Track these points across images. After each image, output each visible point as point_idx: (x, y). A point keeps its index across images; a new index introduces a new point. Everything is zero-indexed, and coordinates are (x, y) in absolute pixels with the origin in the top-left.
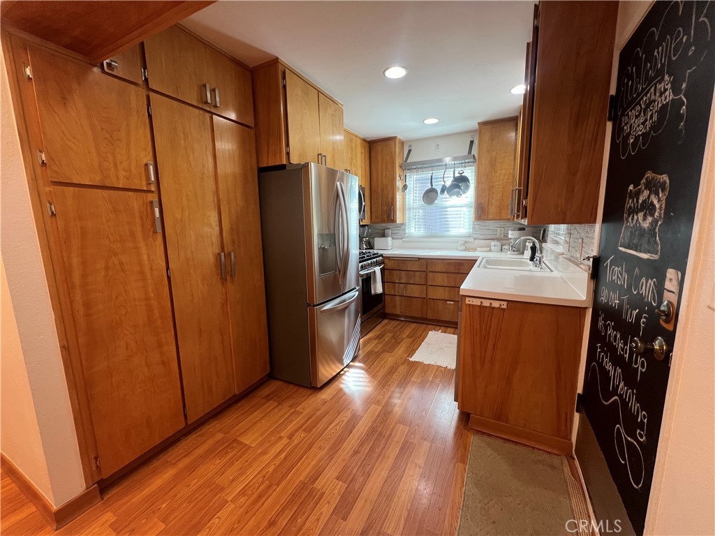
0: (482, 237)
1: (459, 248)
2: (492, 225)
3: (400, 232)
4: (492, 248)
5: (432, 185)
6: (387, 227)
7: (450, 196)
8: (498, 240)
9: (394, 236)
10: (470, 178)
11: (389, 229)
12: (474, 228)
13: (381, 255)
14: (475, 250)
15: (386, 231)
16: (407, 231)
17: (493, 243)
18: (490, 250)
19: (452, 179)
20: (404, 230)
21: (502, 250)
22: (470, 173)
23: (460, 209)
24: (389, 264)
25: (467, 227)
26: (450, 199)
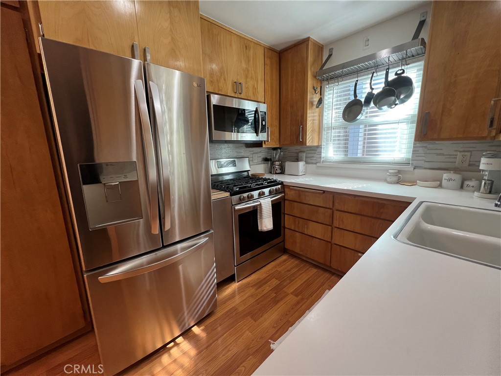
0: (427, 165)
1: (388, 179)
2: (447, 148)
3: (315, 155)
4: (444, 182)
5: (355, 95)
6: (302, 150)
7: (380, 108)
8: (456, 170)
9: (309, 160)
10: (414, 81)
11: (304, 152)
12: (414, 152)
13: (282, 183)
14: (413, 183)
15: (300, 154)
16: (323, 155)
17: (446, 176)
18: (440, 186)
19: (383, 85)
20: (320, 153)
21: (462, 187)
22: (414, 73)
23: (395, 126)
24: (290, 195)
25: (404, 151)
26: (380, 113)
